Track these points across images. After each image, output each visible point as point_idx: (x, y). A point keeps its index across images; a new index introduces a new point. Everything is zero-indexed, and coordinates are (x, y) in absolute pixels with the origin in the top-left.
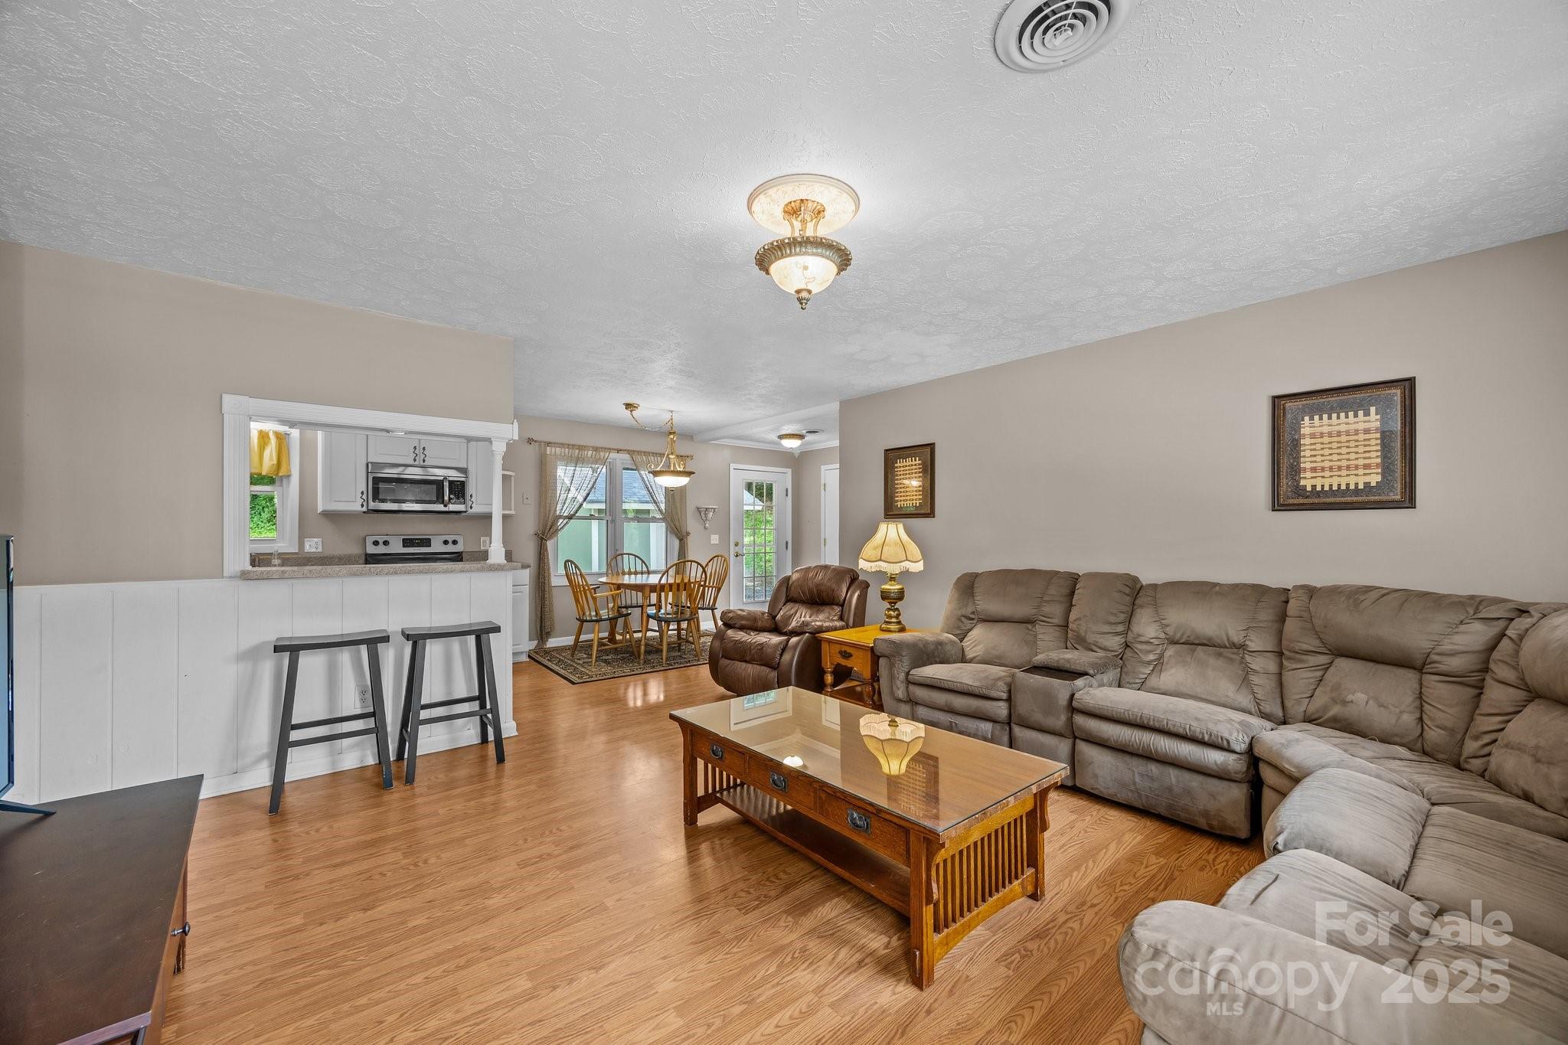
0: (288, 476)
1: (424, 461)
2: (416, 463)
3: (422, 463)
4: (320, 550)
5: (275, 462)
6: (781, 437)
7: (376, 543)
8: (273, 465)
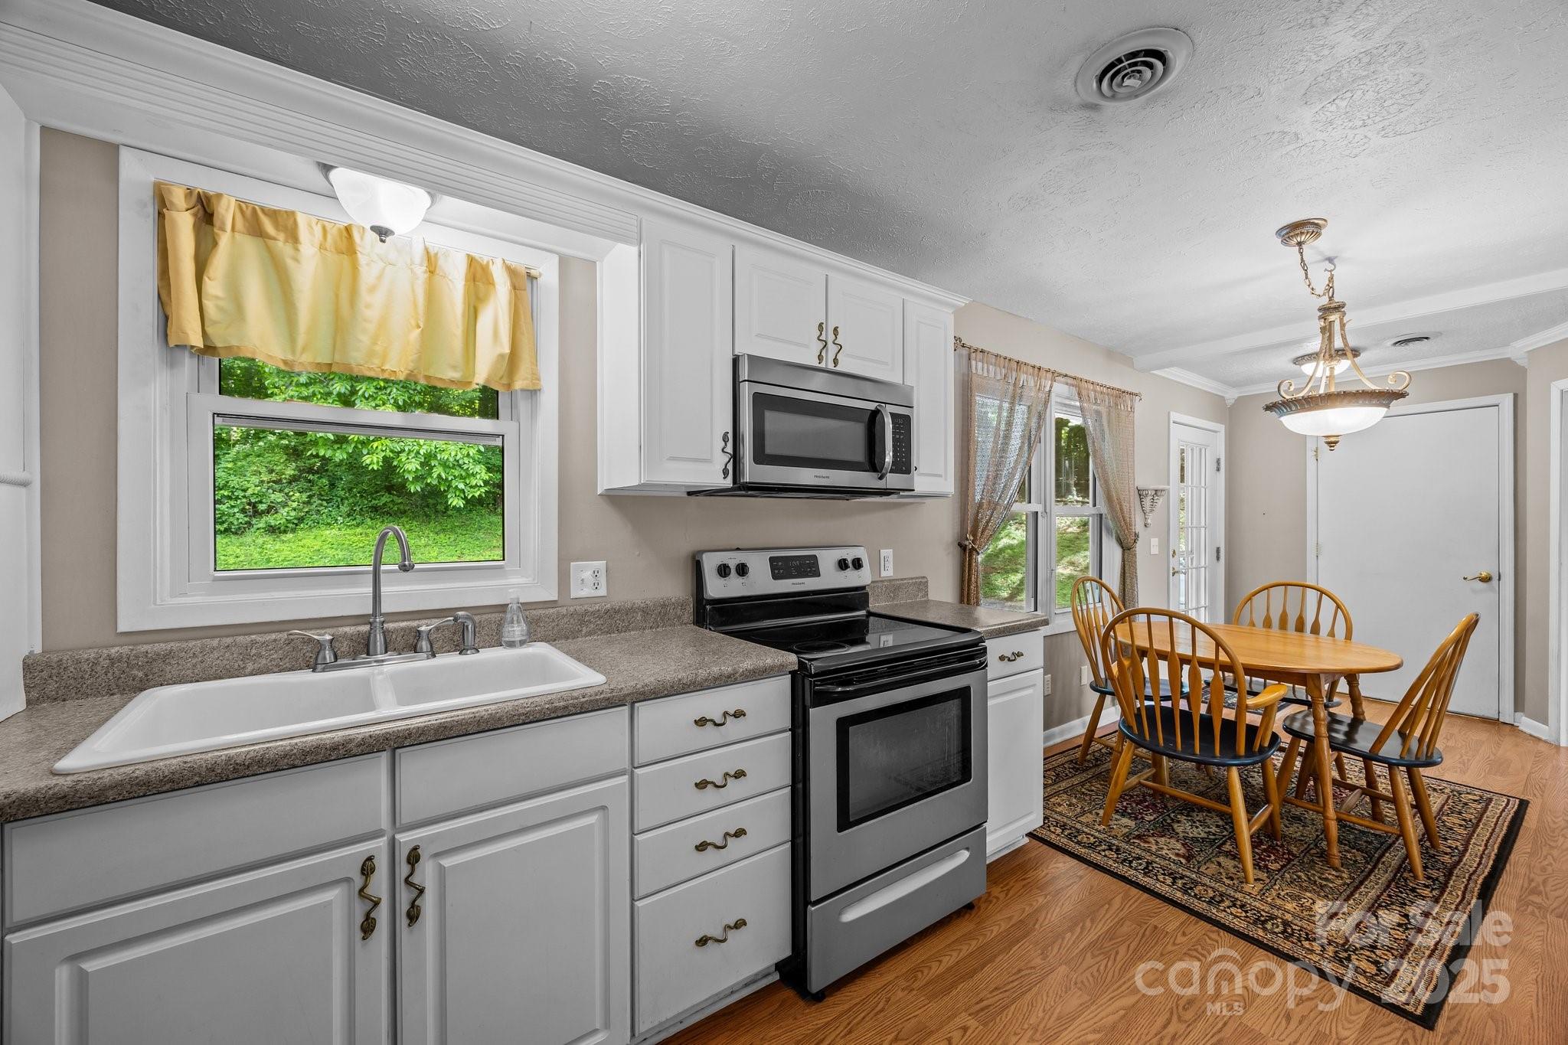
0: (533, 393)
1: (836, 362)
2: (823, 365)
3: (831, 366)
4: (602, 591)
5: (507, 350)
6: (1299, 360)
7: (723, 571)
8: (502, 356)
